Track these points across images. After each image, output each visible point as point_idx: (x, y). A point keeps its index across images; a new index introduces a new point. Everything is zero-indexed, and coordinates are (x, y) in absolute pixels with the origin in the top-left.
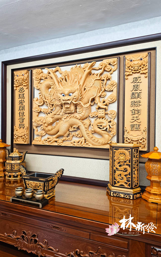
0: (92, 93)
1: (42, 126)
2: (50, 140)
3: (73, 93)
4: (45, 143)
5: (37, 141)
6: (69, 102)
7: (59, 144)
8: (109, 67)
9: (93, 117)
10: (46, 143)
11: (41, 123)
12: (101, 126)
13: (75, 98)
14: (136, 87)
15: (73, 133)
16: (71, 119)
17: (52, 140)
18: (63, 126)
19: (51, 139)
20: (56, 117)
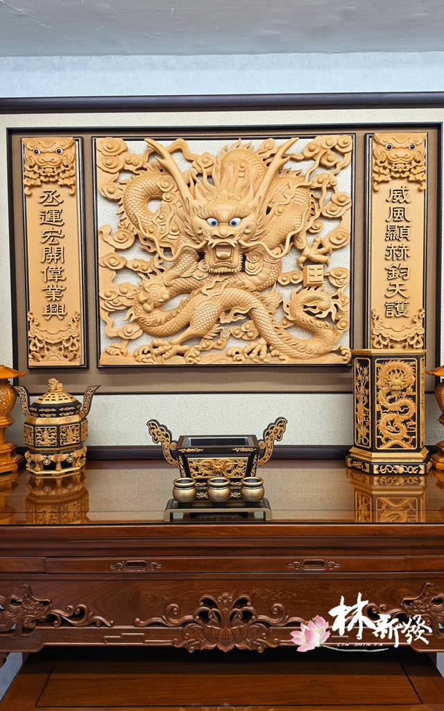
0: (291, 219)
1: (130, 311)
2: (161, 349)
3: (241, 218)
4: (145, 360)
5: (117, 354)
6: (232, 242)
7: (191, 359)
8: (333, 156)
9: (291, 284)
10: (150, 360)
11: (128, 303)
12: (315, 307)
13: (247, 231)
14: (398, 214)
15: (233, 329)
16: (227, 289)
17: (167, 350)
18: (203, 309)
19: (166, 348)
20: (180, 283)
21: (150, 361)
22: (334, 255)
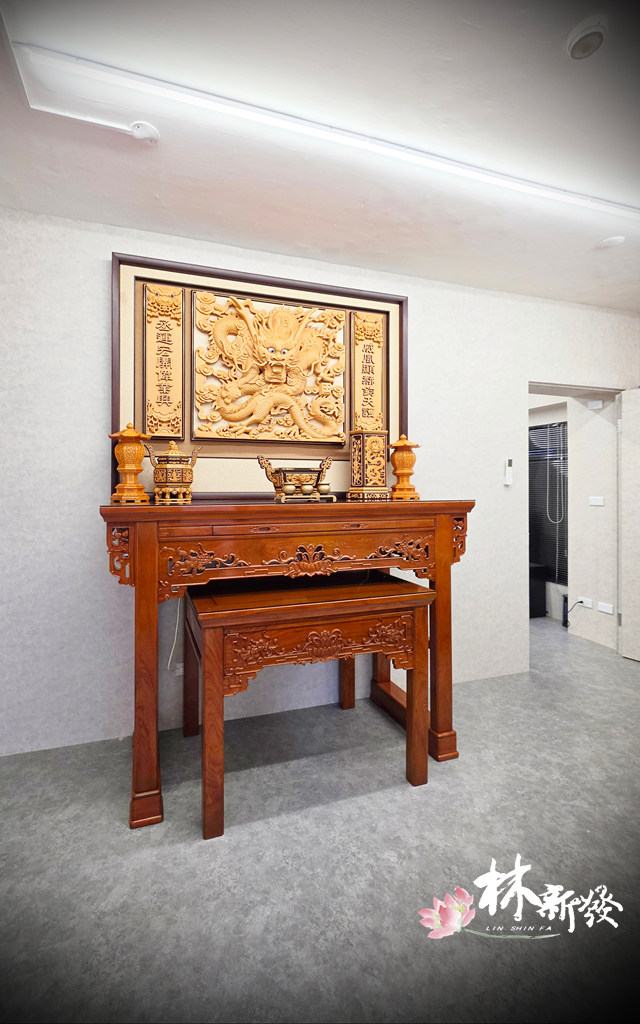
1: (214, 404)
2: (235, 429)
3: (289, 350)
4: (223, 435)
5: (207, 431)
6: (283, 363)
7: (253, 436)
8: (335, 321)
11: (214, 398)
12: (326, 408)
13: (291, 358)
14: (368, 359)
15: (278, 418)
16: (276, 393)
17: (239, 430)
18: (261, 404)
20: (248, 387)
21: (227, 436)
22: (336, 378)
